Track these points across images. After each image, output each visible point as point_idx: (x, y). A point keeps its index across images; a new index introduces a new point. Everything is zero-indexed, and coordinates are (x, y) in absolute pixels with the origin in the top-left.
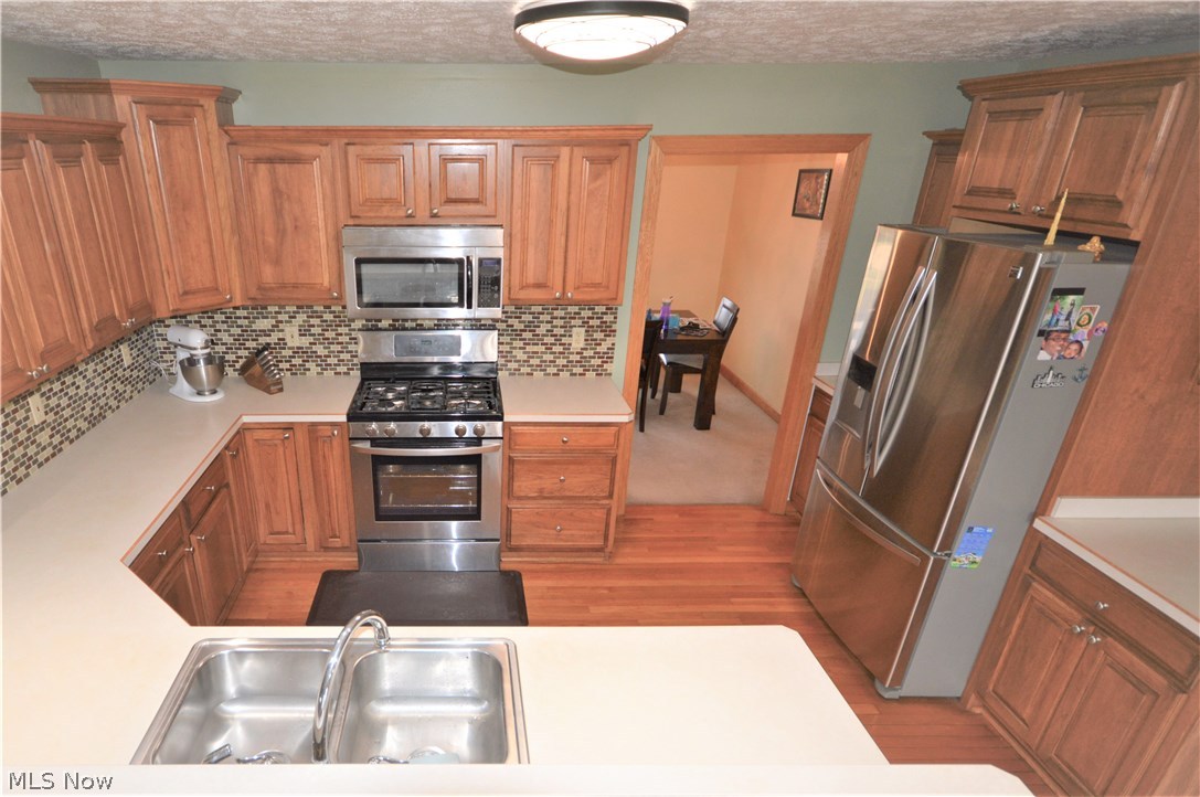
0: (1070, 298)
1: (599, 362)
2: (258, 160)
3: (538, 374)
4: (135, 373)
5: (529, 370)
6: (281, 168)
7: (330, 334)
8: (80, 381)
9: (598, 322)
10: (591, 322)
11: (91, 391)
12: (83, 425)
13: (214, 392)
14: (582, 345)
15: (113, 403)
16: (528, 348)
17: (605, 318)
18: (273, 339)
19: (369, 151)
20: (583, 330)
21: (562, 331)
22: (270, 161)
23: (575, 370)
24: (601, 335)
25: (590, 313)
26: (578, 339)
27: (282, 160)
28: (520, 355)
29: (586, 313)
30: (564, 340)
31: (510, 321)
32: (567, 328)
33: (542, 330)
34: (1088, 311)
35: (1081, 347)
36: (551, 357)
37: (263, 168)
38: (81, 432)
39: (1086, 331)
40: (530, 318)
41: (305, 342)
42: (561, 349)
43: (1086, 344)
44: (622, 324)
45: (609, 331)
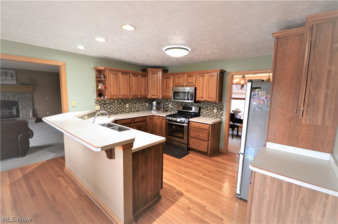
0: (257, 90)
1: (220, 116)
2: (165, 78)
3: (208, 117)
4: (148, 108)
5: (206, 116)
6: (167, 79)
7: (175, 106)
8: (136, 105)
9: (219, 108)
10: (218, 107)
11: (138, 107)
12: (135, 111)
13: (156, 111)
14: (216, 112)
15: (142, 110)
16: (206, 112)
17: (221, 107)
18: (168, 106)
19: (178, 76)
20: (216, 109)
21: (212, 109)
22: (166, 78)
23: (215, 117)
24: (220, 110)
25: (218, 106)
26: (215, 111)
27: (168, 78)
28: (205, 113)
29: (217, 106)
30: (213, 111)
31: (203, 106)
32: (213, 108)
33: (209, 108)
34: (263, 92)
35: (264, 101)
36: (210, 114)
37: (165, 79)
38: (134, 112)
39: (264, 97)
40: (207, 106)
41: (172, 107)
42: (212, 112)
43: (265, 101)
44: (225, 108)
45: (222, 110)
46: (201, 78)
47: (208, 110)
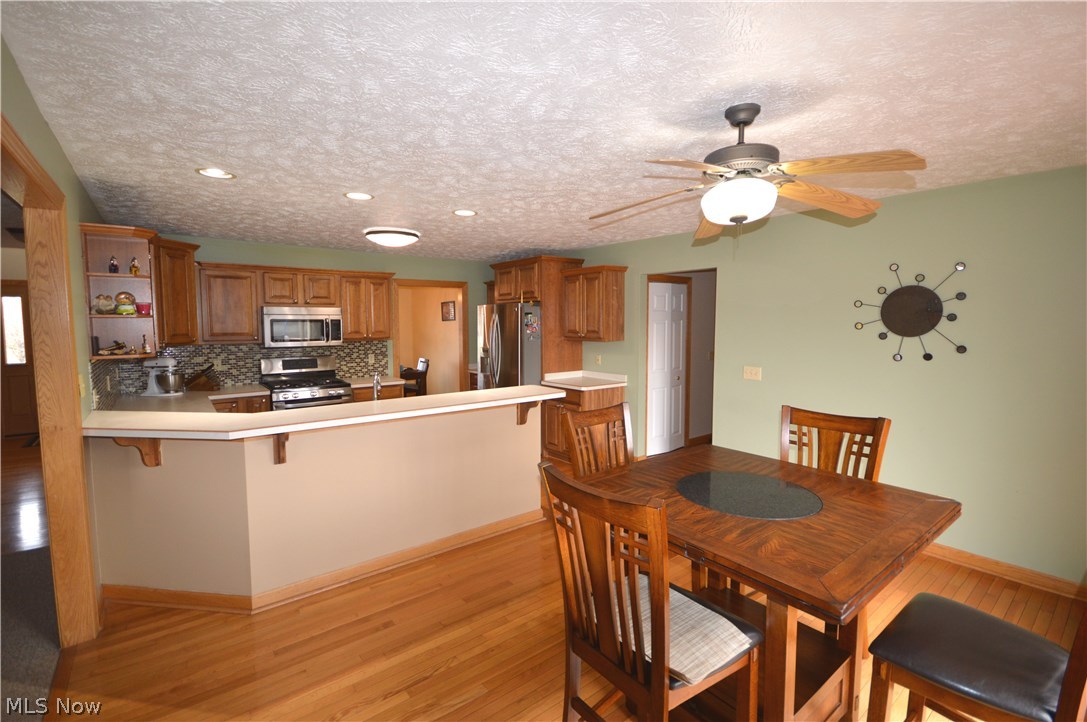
1: (382, 369)
3: (355, 377)
5: (349, 375)
6: (229, 282)
7: (241, 363)
9: (379, 351)
10: (376, 352)
14: (373, 362)
16: (349, 365)
17: (383, 350)
18: (205, 367)
19: (277, 276)
20: (373, 355)
21: (364, 356)
22: (224, 277)
23: (371, 374)
24: (381, 357)
26: (371, 360)
27: (231, 278)
28: (345, 368)
29: (374, 348)
30: (365, 360)
31: (339, 352)
32: (366, 355)
33: (354, 356)
36: (360, 369)
37: (219, 281)
40: (348, 350)
41: (226, 368)
42: (364, 364)
44: (390, 352)
45: (384, 355)
46: (352, 287)
47: (352, 360)
